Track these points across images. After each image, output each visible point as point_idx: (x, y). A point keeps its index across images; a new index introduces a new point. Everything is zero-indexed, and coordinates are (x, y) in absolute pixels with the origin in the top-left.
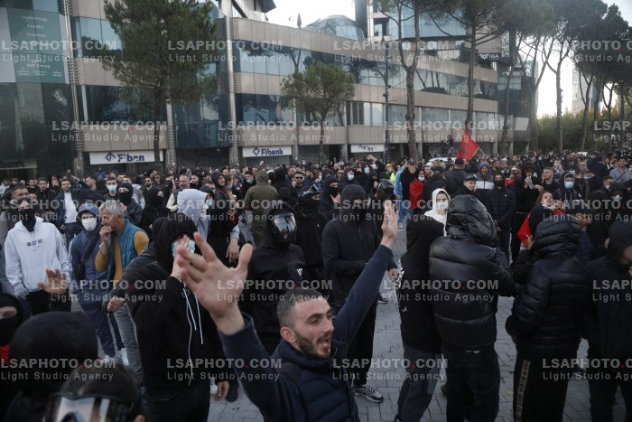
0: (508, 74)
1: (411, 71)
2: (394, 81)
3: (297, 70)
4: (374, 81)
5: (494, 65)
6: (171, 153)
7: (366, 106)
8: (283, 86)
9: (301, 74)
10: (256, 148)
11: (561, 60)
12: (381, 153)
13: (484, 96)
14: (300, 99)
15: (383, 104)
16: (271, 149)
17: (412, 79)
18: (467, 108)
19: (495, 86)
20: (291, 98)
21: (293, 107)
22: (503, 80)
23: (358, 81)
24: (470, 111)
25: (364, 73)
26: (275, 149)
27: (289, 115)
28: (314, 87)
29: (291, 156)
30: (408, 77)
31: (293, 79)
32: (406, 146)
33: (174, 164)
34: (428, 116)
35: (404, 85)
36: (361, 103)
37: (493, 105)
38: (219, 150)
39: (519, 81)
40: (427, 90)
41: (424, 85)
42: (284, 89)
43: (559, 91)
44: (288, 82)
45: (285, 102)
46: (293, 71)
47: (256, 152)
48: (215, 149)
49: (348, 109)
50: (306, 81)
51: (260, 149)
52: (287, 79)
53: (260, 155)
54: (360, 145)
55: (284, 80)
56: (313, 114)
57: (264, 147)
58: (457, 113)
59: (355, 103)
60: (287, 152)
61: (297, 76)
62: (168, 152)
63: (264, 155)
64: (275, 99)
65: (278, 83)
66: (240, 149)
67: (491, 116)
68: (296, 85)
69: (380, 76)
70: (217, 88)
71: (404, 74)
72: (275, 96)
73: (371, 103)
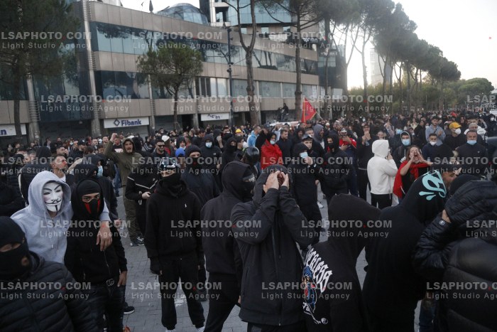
0: (326, 54)
1: (249, 51)
2: (235, 60)
3: (150, 49)
4: (218, 60)
5: (314, 46)
6: (34, 126)
7: (213, 81)
8: (139, 63)
9: (154, 53)
10: (116, 119)
11: (365, 43)
12: (227, 120)
13: (308, 72)
14: (155, 75)
15: (227, 79)
16: (130, 120)
17: (251, 57)
18: (295, 82)
19: (316, 63)
20: (146, 75)
21: (148, 81)
22: (321, 59)
23: (205, 60)
24: (298, 84)
25: (209, 53)
26: (134, 120)
27: (146, 90)
28: (167, 64)
29: (148, 126)
30: (247, 56)
31: (148, 57)
32: (248, 114)
33: (37, 137)
34: (265, 88)
35: (244, 63)
36: (208, 79)
37: (314, 79)
38: (81, 123)
39: (334, 60)
40: (262, 67)
41: (259, 63)
42: (139, 66)
43: (365, 67)
44: (143, 59)
45: (141, 78)
46: (147, 50)
47: (117, 123)
48: (78, 121)
49: (197, 83)
50: (159, 58)
51: (120, 121)
52: (142, 57)
53: (120, 126)
54: (209, 114)
55: (139, 58)
56: (167, 88)
57: (124, 119)
58: (287, 86)
59: (203, 78)
60: (145, 122)
61: (151, 54)
62: (31, 126)
63: (124, 125)
64: (132, 76)
65: (134, 60)
66: (102, 121)
67: (314, 88)
68: (150, 62)
69: (223, 55)
70: (76, 65)
71: (243, 53)
72: (132, 73)
73: (216, 78)
